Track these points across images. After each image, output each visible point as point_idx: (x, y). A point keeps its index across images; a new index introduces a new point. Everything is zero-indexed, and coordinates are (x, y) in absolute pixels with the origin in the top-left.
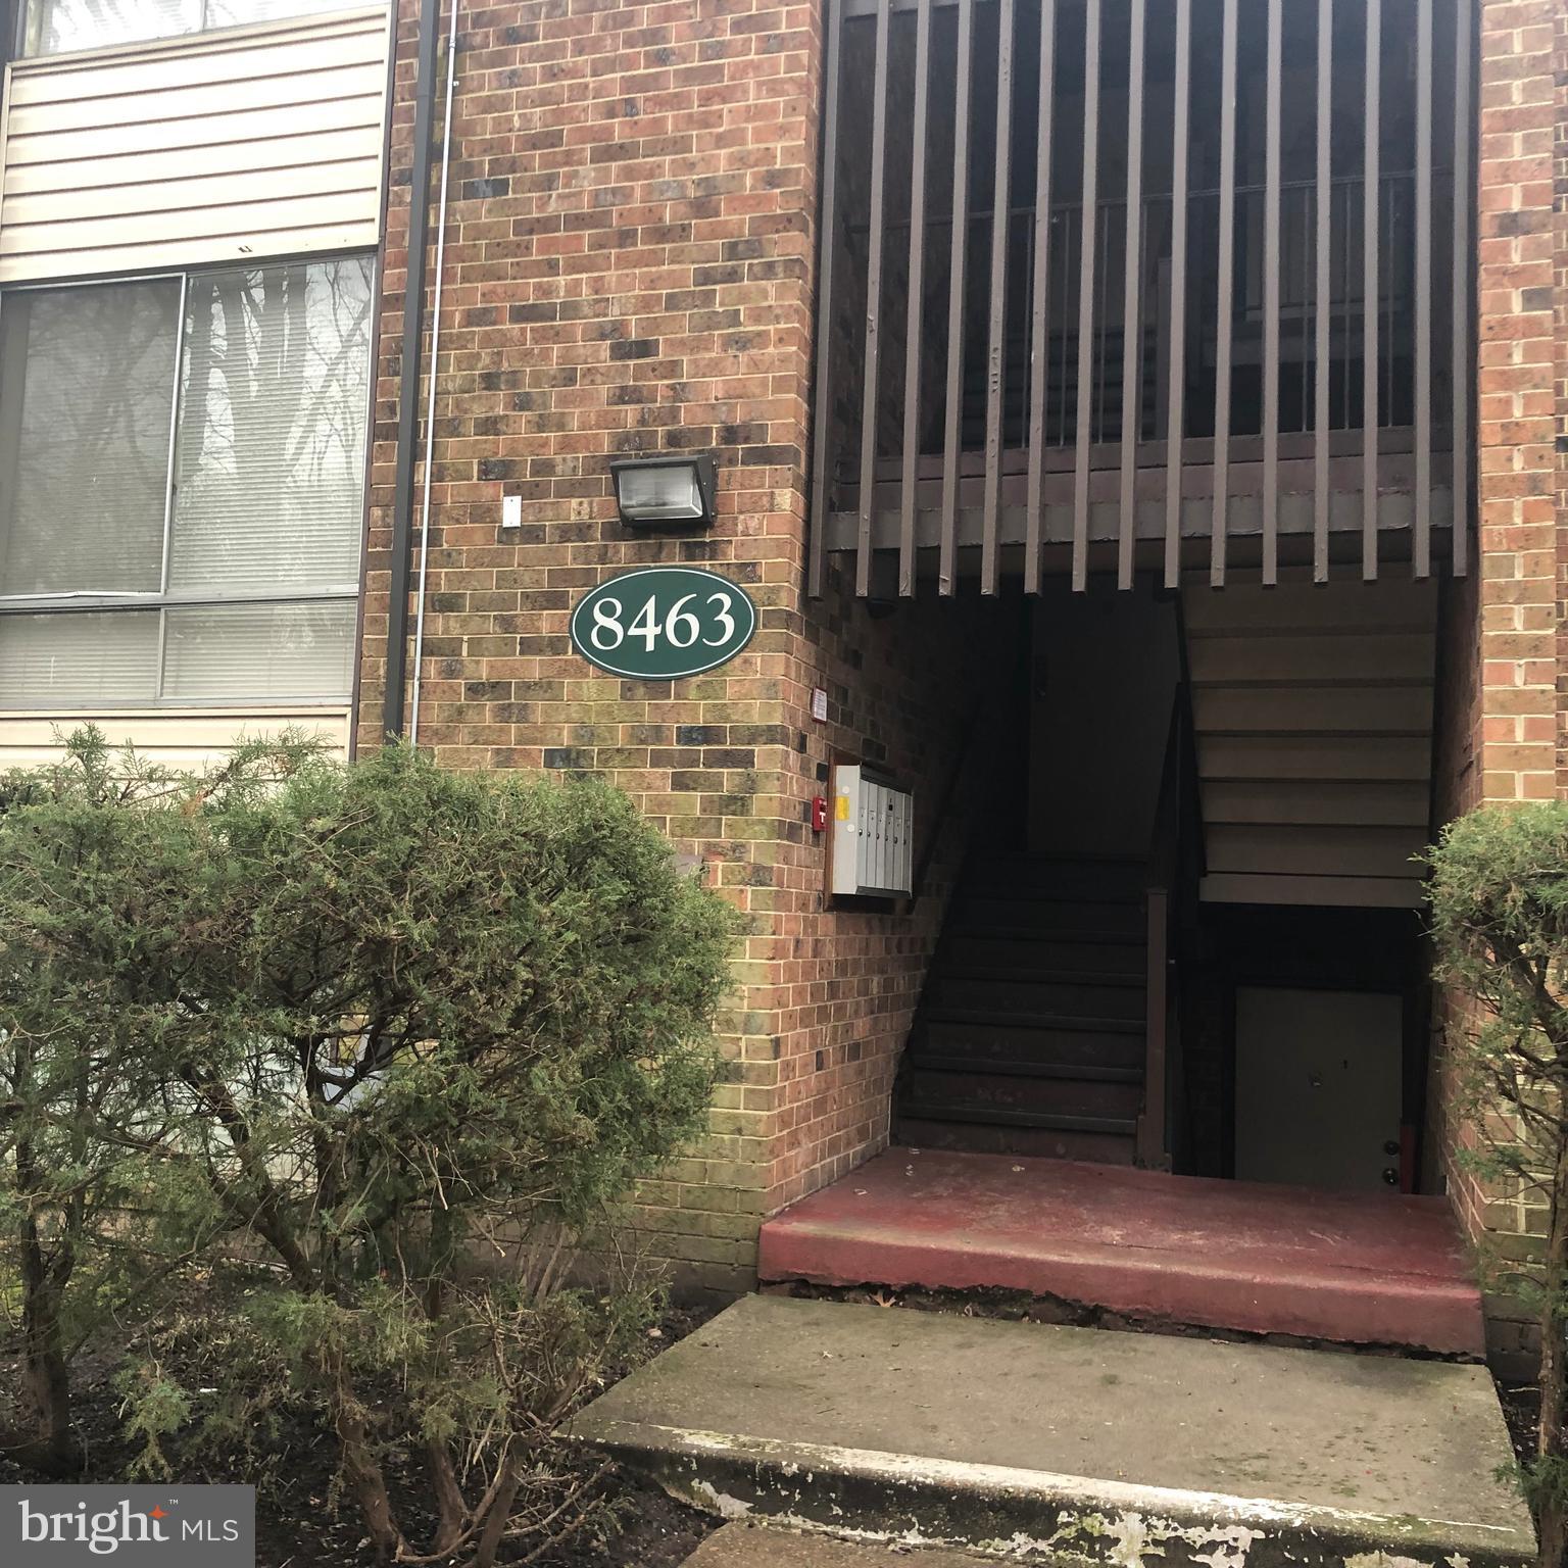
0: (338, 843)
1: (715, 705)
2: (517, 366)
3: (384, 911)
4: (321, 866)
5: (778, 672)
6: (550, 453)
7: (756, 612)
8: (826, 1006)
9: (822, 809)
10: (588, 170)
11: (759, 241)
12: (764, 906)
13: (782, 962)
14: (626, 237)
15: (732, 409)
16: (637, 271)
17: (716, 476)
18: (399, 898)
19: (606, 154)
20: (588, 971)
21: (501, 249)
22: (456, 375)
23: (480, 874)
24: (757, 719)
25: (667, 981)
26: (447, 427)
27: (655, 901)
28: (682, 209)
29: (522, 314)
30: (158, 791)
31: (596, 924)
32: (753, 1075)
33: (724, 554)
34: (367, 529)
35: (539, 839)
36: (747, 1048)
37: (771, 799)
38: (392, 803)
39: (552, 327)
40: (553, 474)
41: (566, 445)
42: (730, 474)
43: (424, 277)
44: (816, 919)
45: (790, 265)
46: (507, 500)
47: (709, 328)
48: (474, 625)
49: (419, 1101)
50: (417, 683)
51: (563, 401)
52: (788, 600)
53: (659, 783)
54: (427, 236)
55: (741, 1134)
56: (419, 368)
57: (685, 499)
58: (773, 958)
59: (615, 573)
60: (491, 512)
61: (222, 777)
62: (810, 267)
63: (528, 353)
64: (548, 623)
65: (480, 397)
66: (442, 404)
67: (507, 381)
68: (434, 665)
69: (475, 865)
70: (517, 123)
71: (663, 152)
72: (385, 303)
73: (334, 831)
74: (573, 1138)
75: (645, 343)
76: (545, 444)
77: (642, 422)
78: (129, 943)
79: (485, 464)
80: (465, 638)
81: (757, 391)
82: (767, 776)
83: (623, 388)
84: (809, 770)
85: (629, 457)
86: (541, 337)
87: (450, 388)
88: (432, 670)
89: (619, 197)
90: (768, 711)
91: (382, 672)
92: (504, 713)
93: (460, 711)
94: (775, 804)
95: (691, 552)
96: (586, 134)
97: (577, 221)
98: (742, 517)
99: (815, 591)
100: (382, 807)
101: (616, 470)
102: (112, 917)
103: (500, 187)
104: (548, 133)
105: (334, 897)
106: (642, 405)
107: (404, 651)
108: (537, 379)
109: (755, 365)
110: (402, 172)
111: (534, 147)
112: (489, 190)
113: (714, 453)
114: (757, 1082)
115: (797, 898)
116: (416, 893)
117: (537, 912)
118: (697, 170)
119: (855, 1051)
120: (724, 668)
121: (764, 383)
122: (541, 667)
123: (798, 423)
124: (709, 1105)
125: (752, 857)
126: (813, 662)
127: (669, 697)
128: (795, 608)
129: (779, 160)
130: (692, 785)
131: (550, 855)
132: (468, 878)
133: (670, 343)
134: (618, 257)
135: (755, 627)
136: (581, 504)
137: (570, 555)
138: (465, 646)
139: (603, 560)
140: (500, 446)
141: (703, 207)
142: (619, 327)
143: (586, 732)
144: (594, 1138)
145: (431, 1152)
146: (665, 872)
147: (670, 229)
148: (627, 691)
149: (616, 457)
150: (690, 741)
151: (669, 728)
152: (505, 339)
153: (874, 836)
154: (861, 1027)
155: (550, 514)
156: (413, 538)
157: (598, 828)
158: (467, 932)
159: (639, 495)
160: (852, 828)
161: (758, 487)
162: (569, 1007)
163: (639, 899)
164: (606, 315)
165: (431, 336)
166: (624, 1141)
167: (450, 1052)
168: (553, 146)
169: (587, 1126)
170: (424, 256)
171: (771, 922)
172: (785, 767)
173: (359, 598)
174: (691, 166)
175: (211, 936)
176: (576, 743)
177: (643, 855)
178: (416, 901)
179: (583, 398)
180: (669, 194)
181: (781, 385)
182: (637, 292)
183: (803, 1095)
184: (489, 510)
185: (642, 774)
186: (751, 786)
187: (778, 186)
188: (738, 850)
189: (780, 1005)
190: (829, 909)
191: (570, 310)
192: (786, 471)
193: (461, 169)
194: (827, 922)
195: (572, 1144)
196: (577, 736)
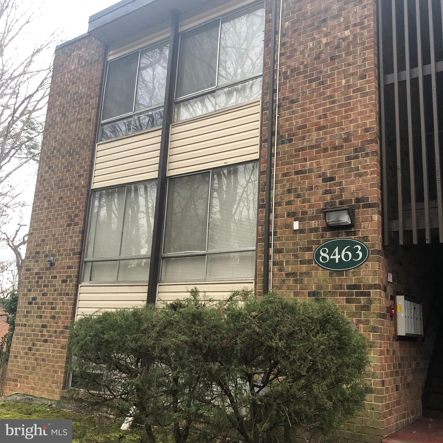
0: (259, 318)
1: (357, 278)
2: (296, 186)
3: (271, 338)
4: (255, 325)
5: (376, 268)
6: (306, 209)
7: (369, 251)
8: (398, 371)
9: (393, 309)
10: (314, 134)
11: (364, 147)
12: (376, 339)
13: (383, 356)
14: (325, 150)
15: (358, 193)
16: (329, 159)
17: (354, 212)
18: (275, 334)
19: (319, 129)
20: (328, 357)
21: (291, 156)
22: (280, 190)
23: (297, 328)
24: (371, 282)
25: (350, 361)
26: (278, 204)
27: (346, 337)
28: (341, 141)
29: (297, 173)
30: (211, 305)
31: (329, 343)
32: (376, 392)
33: (358, 234)
34: (258, 232)
35: (312, 318)
36: (373, 382)
37: (377, 306)
38: (272, 308)
39: (306, 175)
40: (307, 214)
41: (311, 207)
42: (358, 211)
43: (271, 165)
44: (393, 343)
45: (373, 153)
46: (295, 222)
47: (350, 172)
48: (287, 257)
49: (282, 394)
50: (272, 273)
51: (309, 194)
52: (378, 247)
53: (342, 301)
54: (272, 155)
55: (373, 410)
56: (270, 189)
57: (345, 219)
58: (380, 355)
59: (326, 241)
60: (291, 226)
61: (228, 301)
62: (379, 153)
63: (299, 183)
64: (307, 255)
65: (286, 195)
66: (276, 198)
67: (294, 191)
68: (276, 268)
69: (295, 325)
70: (294, 124)
71: (335, 127)
72: (261, 173)
73: (257, 316)
74: (326, 408)
75: (332, 177)
76: (305, 207)
77: (332, 199)
78: (206, 346)
79: (288, 213)
80: (284, 260)
81: (365, 188)
82: (375, 299)
83: (326, 190)
84: (388, 297)
85: (329, 209)
86: (303, 178)
87: (279, 194)
88: (276, 269)
89: (323, 139)
90: (374, 280)
91: (262, 270)
92: (296, 281)
93: (284, 281)
94: (378, 308)
95: (348, 234)
96: (313, 124)
97: (312, 147)
98: (363, 223)
99: (386, 243)
100: (270, 309)
101: (325, 212)
102: (202, 338)
103: (291, 141)
104: (303, 125)
105: (258, 334)
106: (331, 194)
107: (268, 265)
108: (302, 189)
109: (364, 181)
110: (265, 139)
111: (299, 129)
112: (288, 142)
113: (353, 206)
114: (377, 394)
115: (387, 337)
116: (279, 333)
117: (313, 340)
118: (345, 130)
119: (408, 385)
120: (360, 267)
121: (367, 186)
122: (306, 268)
123: (378, 196)
124: (365, 400)
125: (372, 324)
126: (387, 265)
127: (343, 276)
128: (380, 249)
129: (368, 125)
130: (352, 302)
131: (315, 322)
132: (293, 329)
133: (339, 177)
134: (323, 155)
135: (369, 255)
136: (315, 222)
137: (313, 237)
138: (284, 263)
139: (322, 237)
140: (292, 208)
141: (347, 140)
142: (324, 174)
143: (319, 287)
144: (332, 408)
145: (286, 409)
146: (348, 328)
147: (338, 147)
148: (331, 274)
149: (325, 209)
150: (350, 289)
151: (344, 285)
152: (293, 180)
153: (410, 317)
154: (410, 378)
155: (307, 226)
156: (269, 234)
157: (328, 315)
158: (294, 345)
159: (332, 219)
160: (403, 315)
161: (367, 215)
162: (323, 368)
163: (342, 336)
164: (321, 171)
165: (273, 181)
166: (340, 410)
167: (290, 380)
168: (304, 128)
169: (329, 404)
170: (271, 160)
171: (379, 344)
172: (381, 296)
173: (256, 250)
174: (343, 129)
175: (226, 344)
176: (316, 290)
177: (342, 323)
178: (279, 335)
179: (315, 193)
180: (337, 138)
181: (372, 186)
182: (329, 164)
183: (393, 399)
184: (290, 225)
185: (337, 299)
186: (370, 302)
187: (368, 132)
188: (367, 322)
189: (383, 370)
190: (397, 340)
191: (311, 170)
192: (375, 210)
193: (280, 137)
194: (397, 344)
195: (325, 409)
196: (317, 287)
